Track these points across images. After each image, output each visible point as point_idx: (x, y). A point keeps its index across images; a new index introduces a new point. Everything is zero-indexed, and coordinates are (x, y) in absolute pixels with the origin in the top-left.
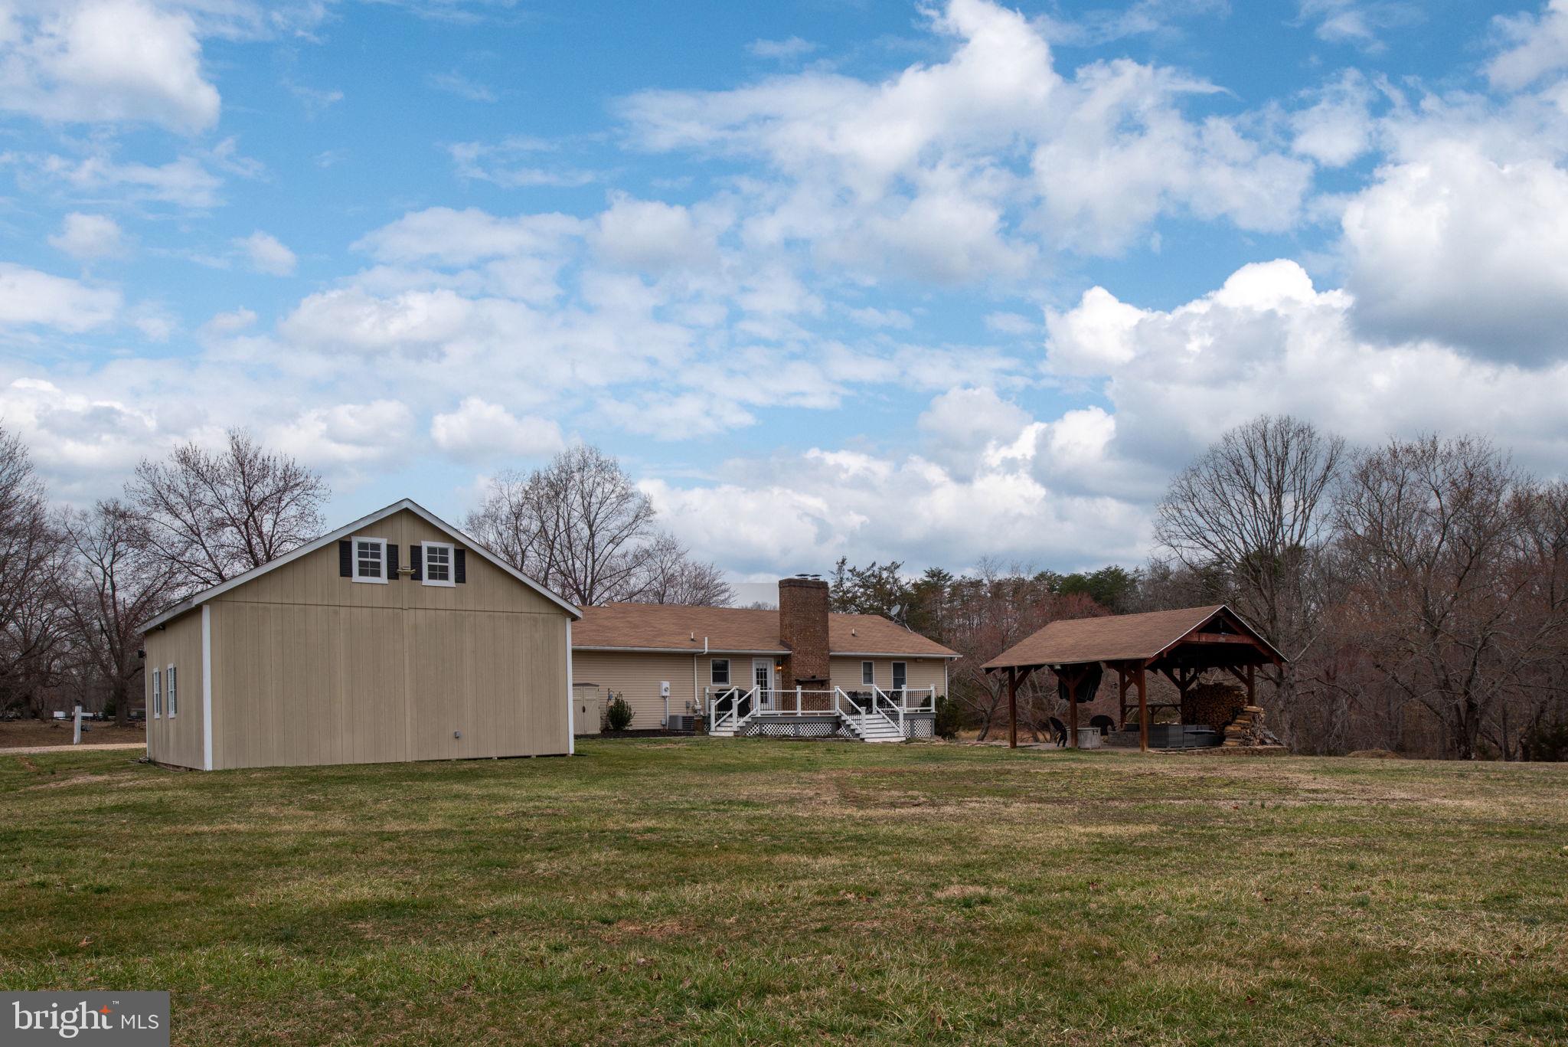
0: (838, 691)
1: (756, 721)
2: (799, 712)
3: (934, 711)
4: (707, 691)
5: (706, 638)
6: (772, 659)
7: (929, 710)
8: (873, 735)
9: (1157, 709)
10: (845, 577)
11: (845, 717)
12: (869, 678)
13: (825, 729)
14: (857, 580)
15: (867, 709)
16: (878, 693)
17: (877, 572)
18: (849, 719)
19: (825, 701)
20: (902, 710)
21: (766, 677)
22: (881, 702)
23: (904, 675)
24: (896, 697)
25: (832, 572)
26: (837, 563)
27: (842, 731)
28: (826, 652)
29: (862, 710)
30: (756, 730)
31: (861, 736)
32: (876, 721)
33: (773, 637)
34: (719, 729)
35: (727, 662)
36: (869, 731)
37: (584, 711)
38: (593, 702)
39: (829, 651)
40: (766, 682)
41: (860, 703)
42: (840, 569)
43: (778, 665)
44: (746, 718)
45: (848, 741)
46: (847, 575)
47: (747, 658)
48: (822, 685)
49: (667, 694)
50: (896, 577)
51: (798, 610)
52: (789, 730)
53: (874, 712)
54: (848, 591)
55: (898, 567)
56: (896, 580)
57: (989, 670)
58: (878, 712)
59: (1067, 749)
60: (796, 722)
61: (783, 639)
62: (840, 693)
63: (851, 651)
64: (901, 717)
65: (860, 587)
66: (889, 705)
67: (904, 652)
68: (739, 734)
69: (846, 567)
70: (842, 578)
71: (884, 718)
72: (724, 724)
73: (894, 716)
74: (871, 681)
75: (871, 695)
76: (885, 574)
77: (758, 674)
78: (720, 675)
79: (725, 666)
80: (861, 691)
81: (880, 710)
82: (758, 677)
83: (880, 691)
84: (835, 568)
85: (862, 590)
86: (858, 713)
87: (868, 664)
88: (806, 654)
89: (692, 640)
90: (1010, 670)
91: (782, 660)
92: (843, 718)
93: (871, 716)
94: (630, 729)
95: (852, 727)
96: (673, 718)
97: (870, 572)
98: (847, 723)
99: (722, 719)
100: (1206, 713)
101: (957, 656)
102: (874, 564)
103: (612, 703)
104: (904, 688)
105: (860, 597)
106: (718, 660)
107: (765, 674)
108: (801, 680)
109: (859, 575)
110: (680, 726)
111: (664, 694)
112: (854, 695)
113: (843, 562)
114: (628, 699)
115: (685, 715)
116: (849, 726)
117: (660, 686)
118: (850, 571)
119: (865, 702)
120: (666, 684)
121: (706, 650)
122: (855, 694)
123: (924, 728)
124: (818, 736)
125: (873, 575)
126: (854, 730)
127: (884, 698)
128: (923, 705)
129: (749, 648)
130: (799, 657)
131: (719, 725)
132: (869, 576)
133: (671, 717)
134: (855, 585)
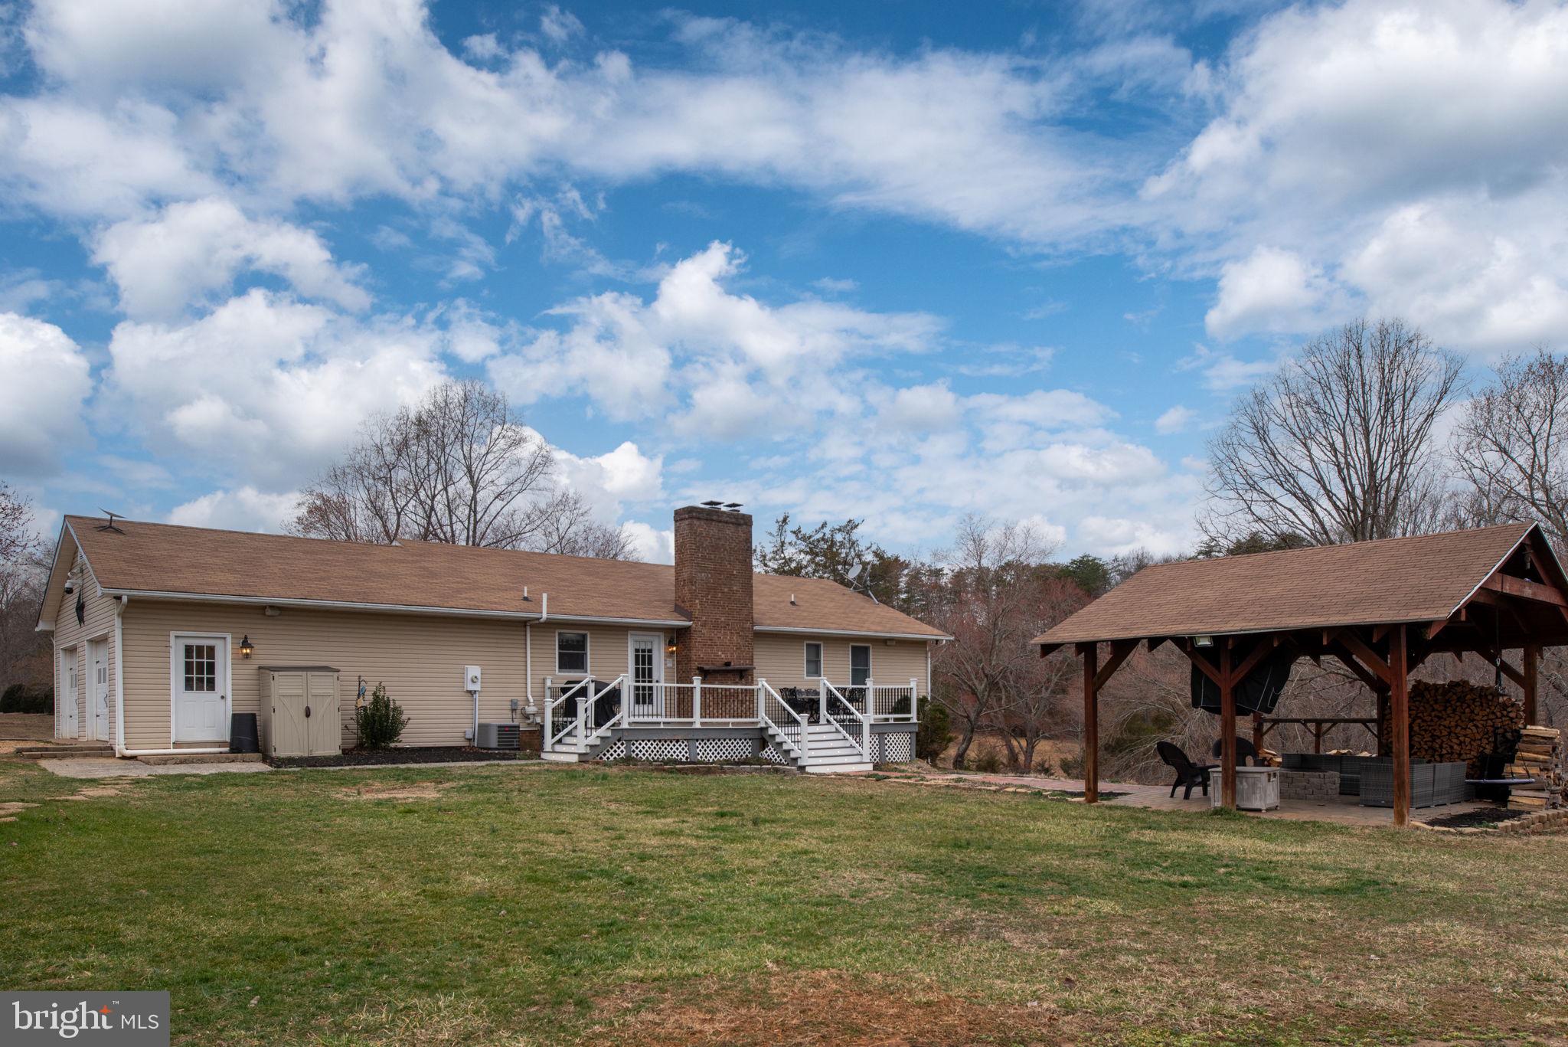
0: (766, 686)
1: (620, 735)
2: (697, 721)
3: (915, 720)
4: (549, 683)
5: (545, 596)
6: (662, 635)
7: (908, 719)
8: (820, 761)
9: (1325, 726)
10: (787, 541)
11: (774, 729)
12: (814, 668)
13: (742, 749)
14: (802, 545)
15: (812, 716)
16: (829, 692)
17: (828, 536)
18: (780, 733)
19: (745, 703)
20: (868, 718)
21: (650, 663)
22: (834, 705)
23: (867, 664)
24: (857, 696)
25: (771, 534)
26: (777, 522)
27: (769, 753)
28: (748, 625)
29: (803, 718)
30: (620, 750)
31: (800, 763)
32: (824, 737)
33: (665, 601)
34: (558, 748)
35: (584, 636)
36: (813, 753)
37: (308, 715)
38: (329, 700)
39: (753, 624)
40: (650, 670)
41: (799, 707)
42: (781, 529)
43: (671, 643)
44: (603, 731)
45: (777, 771)
46: (790, 538)
47: (617, 631)
48: (741, 677)
49: (477, 687)
50: (854, 539)
51: (704, 558)
52: (679, 752)
53: (823, 721)
54: (791, 560)
55: (856, 526)
56: (853, 543)
57: (1047, 649)
58: (828, 721)
59: (1217, 812)
60: (692, 736)
61: (680, 603)
62: (767, 693)
63: (788, 625)
64: (866, 730)
65: (807, 553)
66: (847, 711)
67: (869, 630)
68: (590, 758)
69: (789, 527)
70: (783, 543)
71: (837, 731)
72: (568, 740)
73: (854, 728)
74: (817, 673)
75: (818, 694)
76: (839, 537)
77: (637, 657)
78: (572, 657)
79: (581, 644)
80: (802, 687)
81: (831, 718)
82: (637, 663)
83: (832, 688)
84: (774, 529)
85: (808, 557)
86: (795, 722)
87: (814, 646)
88: (716, 626)
89: (526, 599)
90: (1087, 648)
91: (677, 637)
92: (771, 732)
93: (816, 729)
94: (400, 745)
95: (785, 747)
96: (484, 728)
97: (820, 535)
98: (778, 739)
99: (566, 731)
100: (1434, 738)
101: (945, 638)
102: (824, 525)
103: (367, 701)
104: (870, 684)
105: (806, 567)
106: (571, 634)
107: (650, 658)
108: (706, 667)
109: (804, 538)
110: (493, 743)
111: (471, 687)
112: (790, 695)
113: (785, 521)
114: (396, 695)
115: (509, 722)
116: (780, 744)
117: (463, 673)
118: (794, 532)
119: (807, 705)
120: (474, 671)
121: (545, 615)
122: (793, 692)
123: (900, 747)
124: (728, 762)
125: (823, 539)
126: (788, 752)
127: (837, 699)
128: (895, 711)
129: (622, 614)
130: (704, 631)
131: (560, 741)
132: (818, 541)
133: (480, 726)
134: (800, 551)
